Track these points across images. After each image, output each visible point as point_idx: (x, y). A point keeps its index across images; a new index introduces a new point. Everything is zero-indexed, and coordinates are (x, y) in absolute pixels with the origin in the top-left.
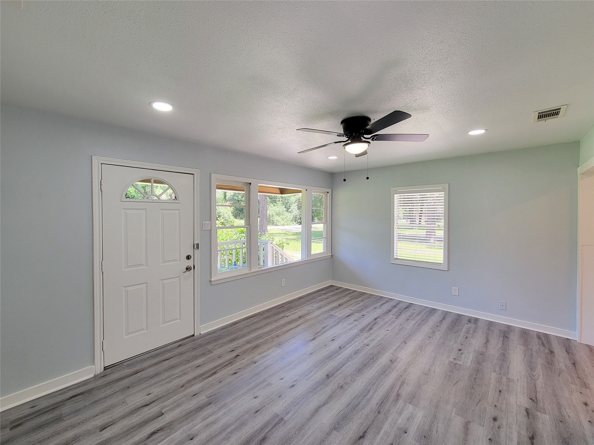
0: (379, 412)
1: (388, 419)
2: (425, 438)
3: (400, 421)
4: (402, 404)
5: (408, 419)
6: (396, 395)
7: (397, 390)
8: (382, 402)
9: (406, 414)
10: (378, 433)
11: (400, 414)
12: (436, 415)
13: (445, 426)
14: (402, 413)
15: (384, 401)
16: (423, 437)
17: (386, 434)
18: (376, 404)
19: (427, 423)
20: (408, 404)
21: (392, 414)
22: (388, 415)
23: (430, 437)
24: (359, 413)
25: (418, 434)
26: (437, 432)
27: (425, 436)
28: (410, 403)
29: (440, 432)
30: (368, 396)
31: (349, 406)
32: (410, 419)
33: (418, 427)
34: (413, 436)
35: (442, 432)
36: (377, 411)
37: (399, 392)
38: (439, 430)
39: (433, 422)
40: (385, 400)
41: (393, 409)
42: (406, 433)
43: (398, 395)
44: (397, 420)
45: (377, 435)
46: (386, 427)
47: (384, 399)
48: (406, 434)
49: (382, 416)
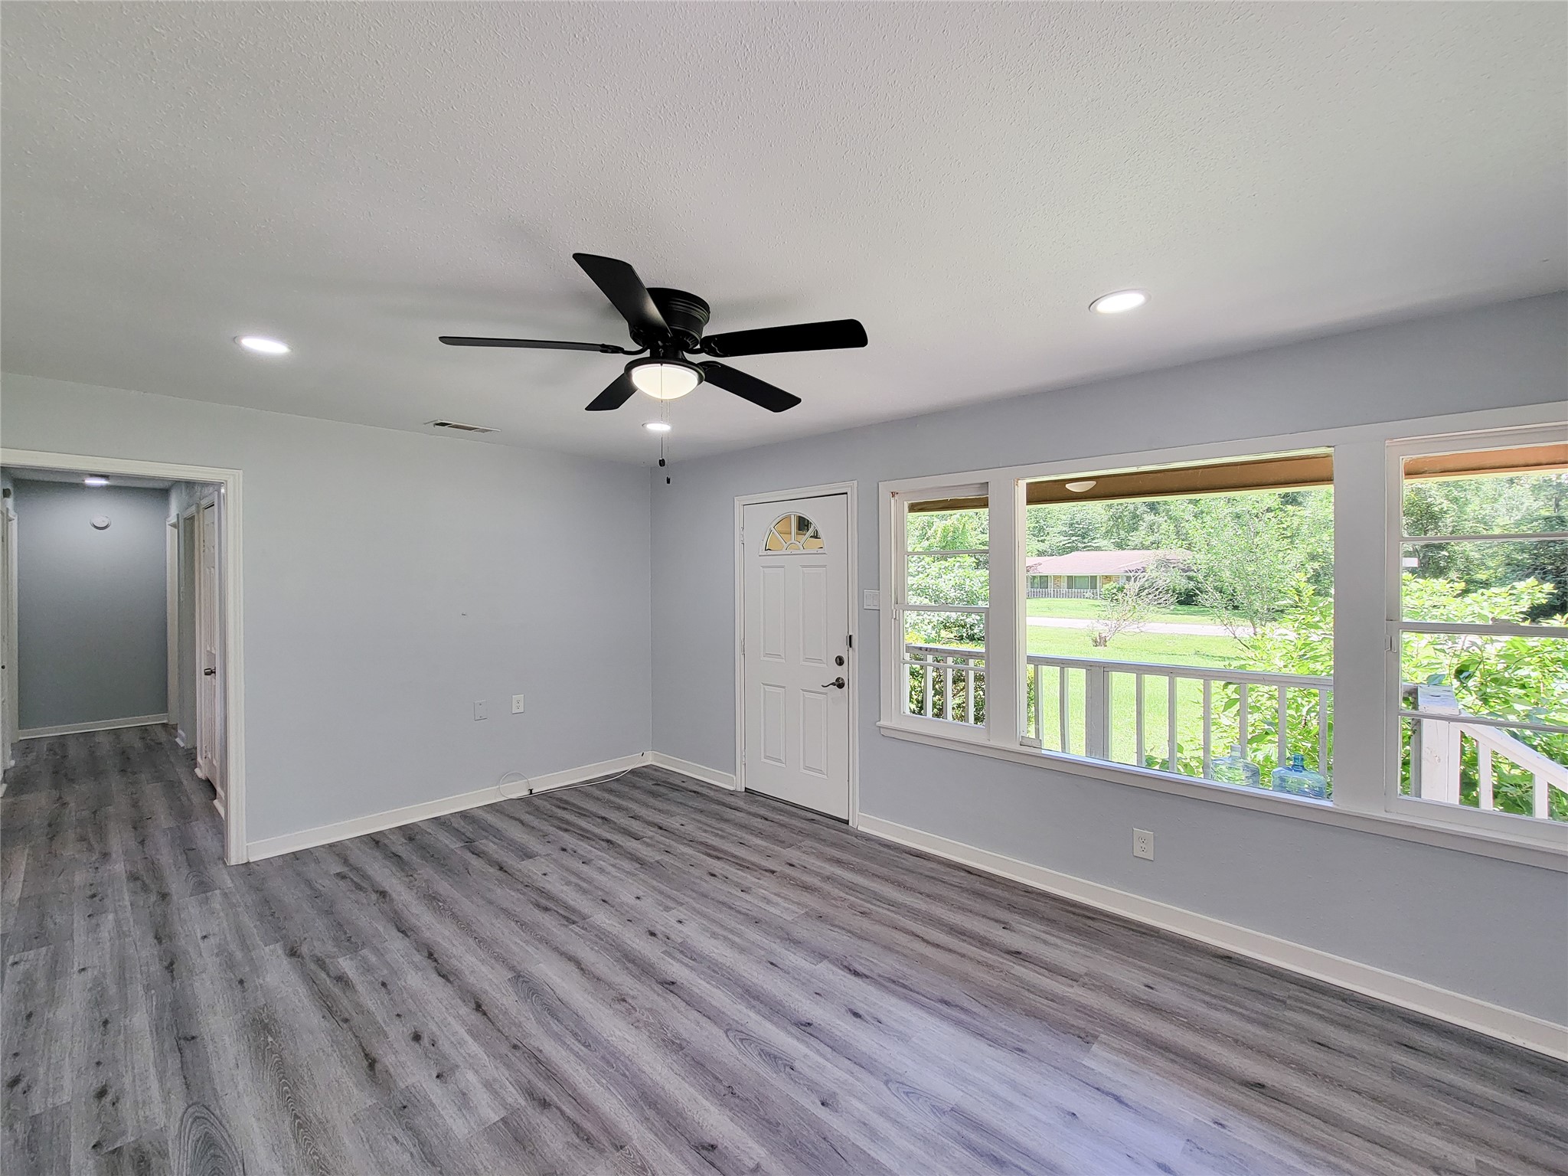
0: (515, 1047)
1: (489, 1057)
2: (401, 1105)
3: (471, 1076)
4: (510, 1100)
5: (464, 1094)
6: (548, 1101)
7: (564, 1108)
8: (539, 1061)
9: (481, 1098)
10: (470, 1032)
11: (488, 1085)
12: (433, 1164)
13: (393, 1168)
14: (487, 1089)
15: (540, 1065)
16: (405, 1103)
17: (459, 1043)
18: (541, 1048)
19: (429, 1131)
20: (503, 1113)
21: (497, 1068)
22: (498, 1061)
23: (395, 1118)
24: (533, 1013)
25: (419, 1097)
26: (395, 1139)
27: (406, 1110)
28: (504, 1120)
29: (390, 1146)
30: (570, 1040)
31: (559, 1003)
32: (463, 1100)
33: (433, 1105)
34: (421, 1086)
35: (387, 1151)
36: (520, 1045)
37: (555, 1109)
38: (395, 1148)
39: (422, 1144)
40: (543, 1068)
41: (507, 1076)
42: (438, 1077)
43: (545, 1104)
44: (477, 1072)
45: (466, 1028)
46: (473, 1047)
47: (549, 1068)
48: (436, 1075)
49: (504, 1049)
